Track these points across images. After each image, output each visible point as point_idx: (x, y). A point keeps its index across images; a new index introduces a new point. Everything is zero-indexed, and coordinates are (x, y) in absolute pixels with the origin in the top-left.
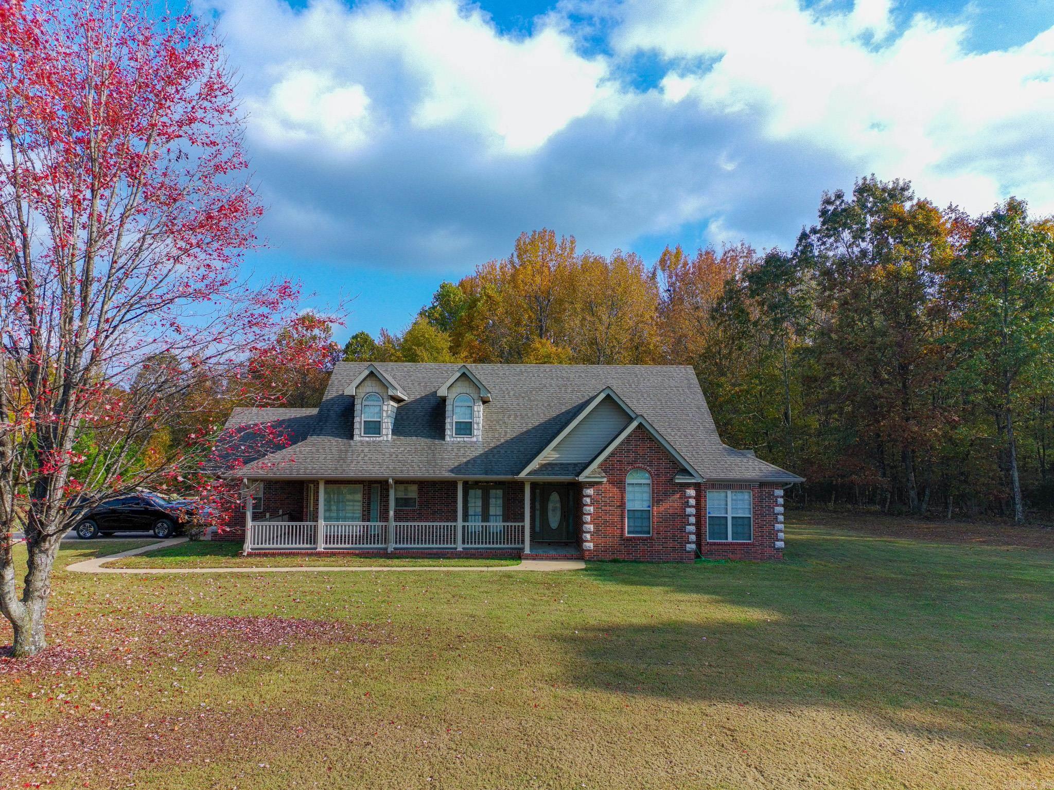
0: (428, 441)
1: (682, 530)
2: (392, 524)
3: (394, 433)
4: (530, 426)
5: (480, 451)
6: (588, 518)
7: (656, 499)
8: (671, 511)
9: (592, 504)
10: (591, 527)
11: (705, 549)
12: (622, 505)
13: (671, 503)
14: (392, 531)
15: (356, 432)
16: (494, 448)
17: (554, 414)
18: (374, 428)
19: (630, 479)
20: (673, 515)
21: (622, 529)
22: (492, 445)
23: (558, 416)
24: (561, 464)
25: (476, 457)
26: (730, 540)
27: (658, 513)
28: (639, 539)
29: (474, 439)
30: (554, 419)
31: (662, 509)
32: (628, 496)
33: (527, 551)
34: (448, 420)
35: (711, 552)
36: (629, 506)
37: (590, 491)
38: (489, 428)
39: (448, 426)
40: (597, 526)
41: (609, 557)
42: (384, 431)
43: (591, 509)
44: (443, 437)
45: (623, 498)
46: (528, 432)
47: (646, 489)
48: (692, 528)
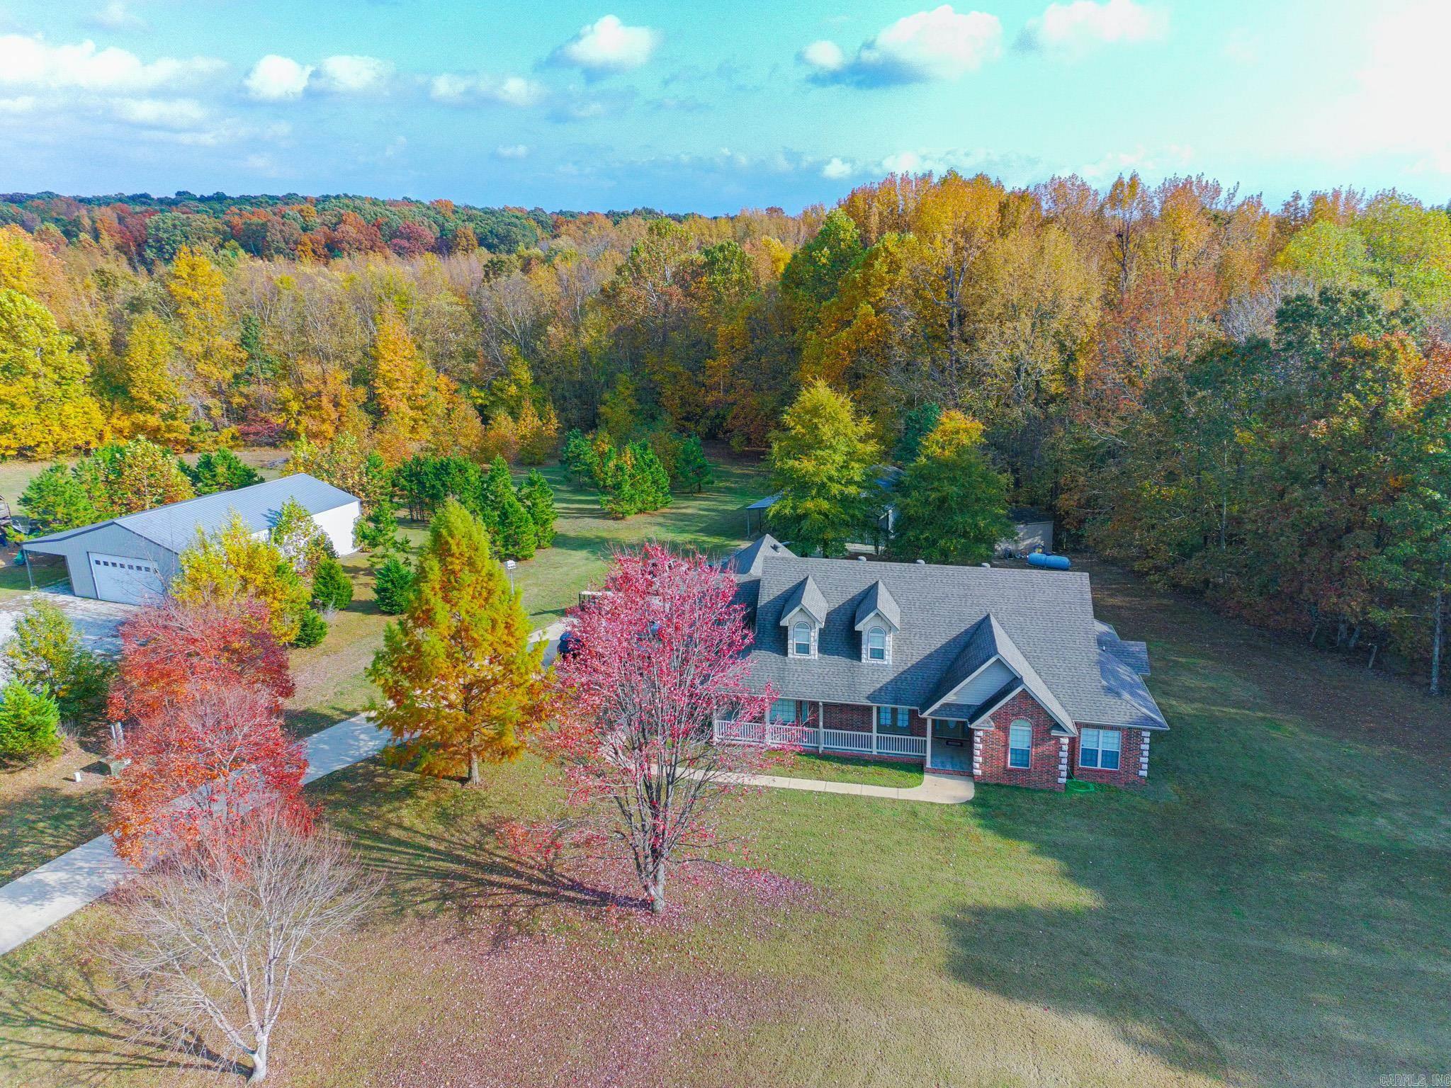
0: (848, 661)
1: (1056, 767)
2: (822, 730)
3: (820, 651)
4: (933, 649)
5: (890, 676)
6: (978, 753)
7: (1035, 744)
8: (1047, 753)
9: (981, 742)
10: (980, 759)
11: (1076, 772)
12: (1006, 745)
13: (1047, 748)
14: (822, 736)
15: (790, 651)
16: (902, 673)
17: (954, 633)
18: (804, 649)
19: (1012, 727)
20: (1048, 756)
21: (1006, 762)
22: (901, 670)
23: (958, 636)
24: (958, 705)
25: (888, 683)
26: (1099, 767)
27: (1036, 753)
28: (1019, 770)
29: (886, 663)
30: (954, 639)
31: (1040, 750)
32: (1011, 738)
33: (928, 765)
34: (864, 647)
35: (1081, 776)
36: (1012, 745)
37: (980, 733)
38: (898, 650)
39: (864, 651)
40: (985, 758)
41: (994, 781)
42: (812, 652)
43: (981, 746)
44: (859, 659)
45: (1007, 740)
46: (930, 655)
47: (1026, 733)
48: (1066, 754)
